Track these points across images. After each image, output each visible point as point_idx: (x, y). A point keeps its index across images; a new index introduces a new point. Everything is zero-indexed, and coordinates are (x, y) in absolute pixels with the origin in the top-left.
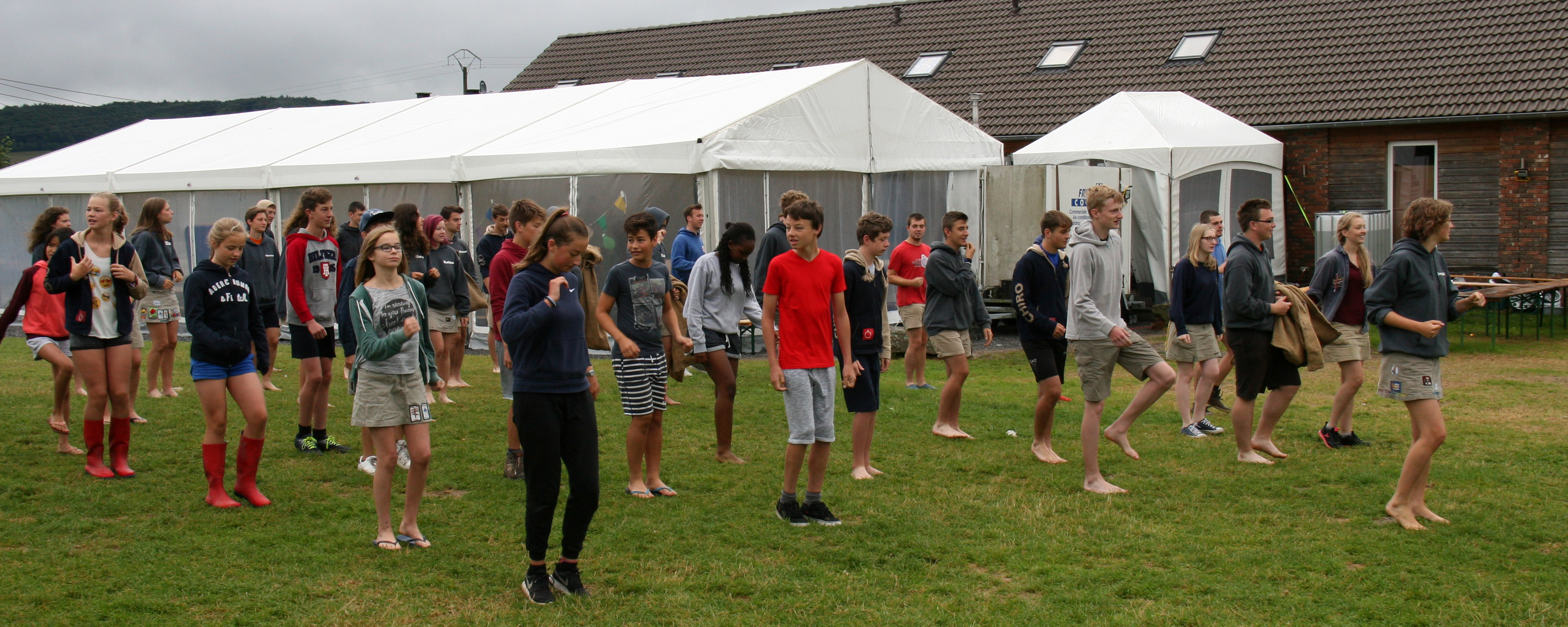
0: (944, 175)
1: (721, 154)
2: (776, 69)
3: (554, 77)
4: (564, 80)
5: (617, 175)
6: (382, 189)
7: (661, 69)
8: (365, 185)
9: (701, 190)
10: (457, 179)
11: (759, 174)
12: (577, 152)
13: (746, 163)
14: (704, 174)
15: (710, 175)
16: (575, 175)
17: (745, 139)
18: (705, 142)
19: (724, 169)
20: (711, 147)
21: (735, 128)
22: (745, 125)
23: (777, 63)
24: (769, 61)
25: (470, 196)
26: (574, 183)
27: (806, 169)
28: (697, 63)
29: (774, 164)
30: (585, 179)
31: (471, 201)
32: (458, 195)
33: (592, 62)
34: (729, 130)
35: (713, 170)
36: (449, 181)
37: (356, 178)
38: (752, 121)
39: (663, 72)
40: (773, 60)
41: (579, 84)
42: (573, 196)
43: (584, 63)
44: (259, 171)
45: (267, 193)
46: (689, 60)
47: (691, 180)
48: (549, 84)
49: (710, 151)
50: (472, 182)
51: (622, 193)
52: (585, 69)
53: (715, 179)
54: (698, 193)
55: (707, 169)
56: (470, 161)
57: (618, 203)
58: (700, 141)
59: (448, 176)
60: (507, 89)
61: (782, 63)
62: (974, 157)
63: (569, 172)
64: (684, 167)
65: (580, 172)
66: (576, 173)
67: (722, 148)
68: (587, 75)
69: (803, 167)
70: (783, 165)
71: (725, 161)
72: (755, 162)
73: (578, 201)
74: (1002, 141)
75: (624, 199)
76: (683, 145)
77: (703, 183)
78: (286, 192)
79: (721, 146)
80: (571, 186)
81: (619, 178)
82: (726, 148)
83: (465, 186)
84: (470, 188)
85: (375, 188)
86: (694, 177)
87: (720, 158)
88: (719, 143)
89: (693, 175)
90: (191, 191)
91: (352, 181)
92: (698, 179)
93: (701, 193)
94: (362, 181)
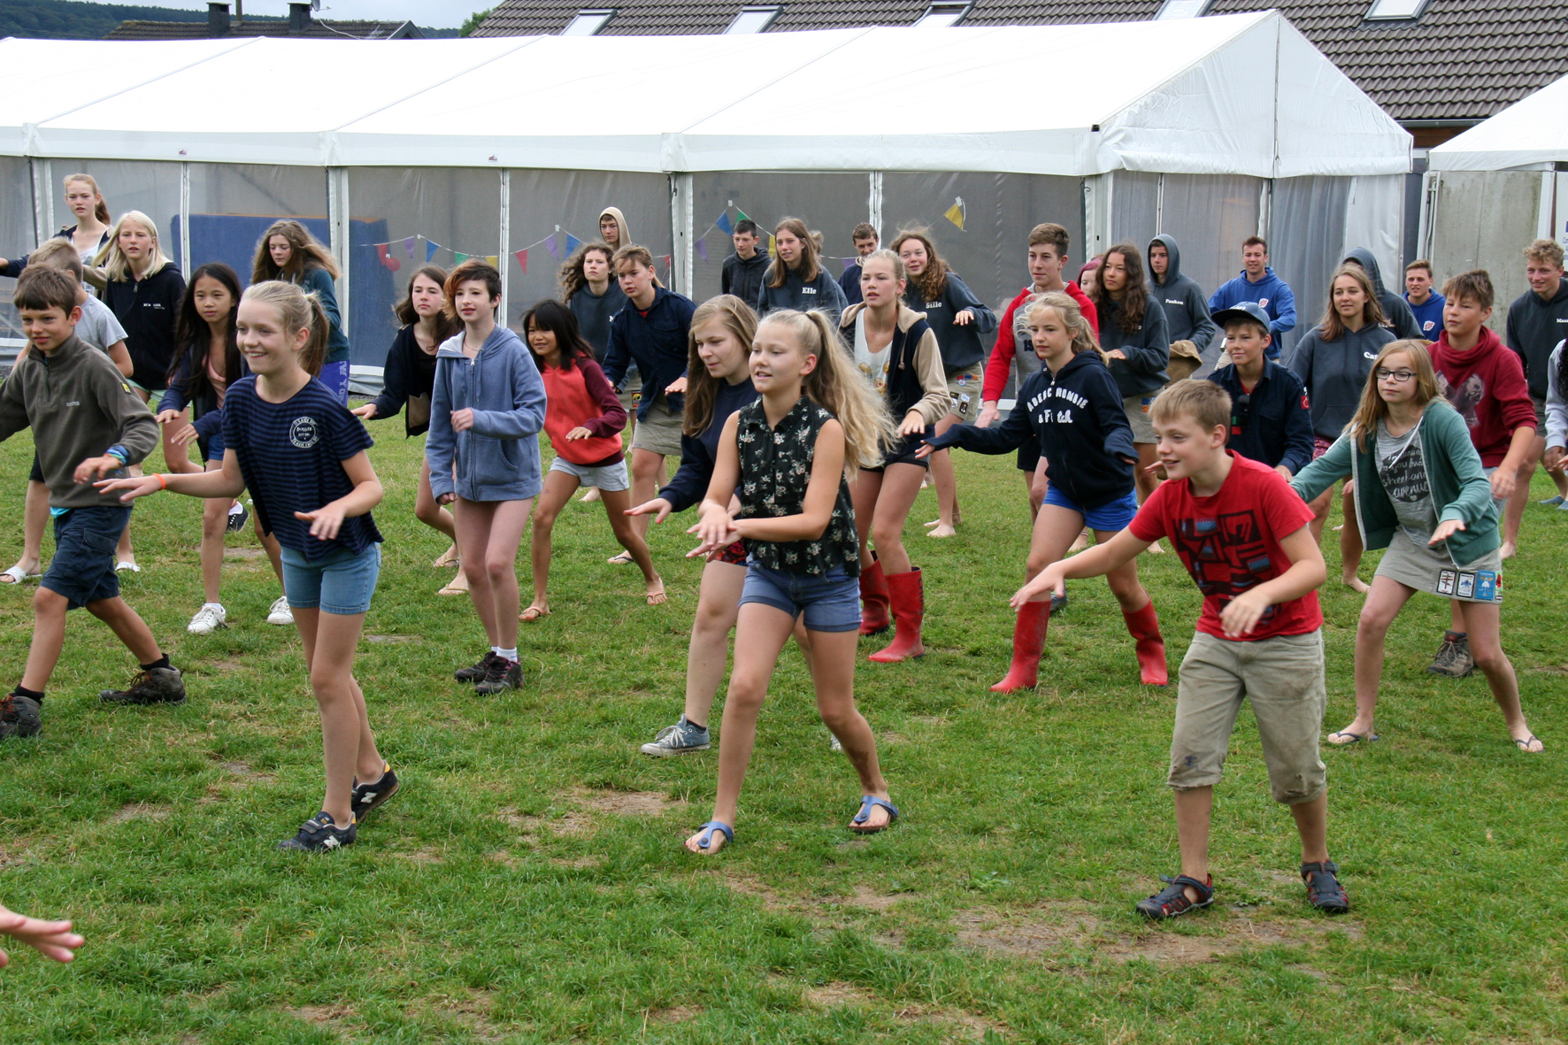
0: (1344, 181)
1: (1121, 148)
5: (949, 174)
6: (535, 177)
8: (504, 169)
9: (1090, 200)
10: (672, 168)
11: (1153, 178)
12: (884, 136)
13: (1145, 161)
14: (1097, 177)
15: (1103, 178)
16: (879, 171)
17: (1144, 126)
18: (1102, 130)
20: (1109, 138)
21: (1136, 109)
22: (1147, 104)
25: (690, 193)
26: (877, 183)
27: (1207, 172)
29: (1175, 164)
31: (691, 201)
32: (670, 191)
34: (1130, 113)
35: (1109, 172)
36: (658, 170)
37: (491, 158)
38: (1153, 100)
42: (876, 200)
44: (316, 139)
45: (327, 172)
47: (1074, 188)
49: (1107, 143)
50: (694, 174)
51: (959, 201)
53: (1110, 182)
54: (1087, 202)
55: (1103, 170)
56: (694, 142)
57: (949, 215)
58: (1096, 128)
59: (655, 163)
62: (1382, 155)
63: (870, 166)
64: (1070, 166)
65: (888, 167)
66: (879, 168)
67: (1123, 140)
69: (1204, 168)
70: (1181, 164)
71: (1125, 158)
73: (883, 208)
74: (1408, 129)
75: (961, 208)
76: (1073, 133)
77: (1093, 190)
78: (358, 174)
79: (1121, 136)
80: (872, 187)
81: (954, 177)
82: (1126, 139)
83: (681, 179)
84: (690, 181)
85: (521, 174)
86: (1081, 181)
87: (1120, 153)
88: (1119, 132)
89: (1080, 177)
90: (185, 163)
91: (485, 162)
92: (1087, 185)
93: (1090, 205)
94: (503, 163)
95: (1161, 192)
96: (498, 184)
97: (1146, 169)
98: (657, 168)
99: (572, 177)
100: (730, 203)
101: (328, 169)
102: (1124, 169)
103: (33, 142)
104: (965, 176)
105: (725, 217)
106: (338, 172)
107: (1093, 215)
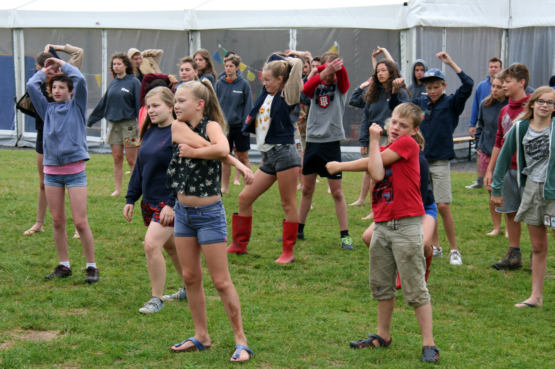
1: (419, 14)
5: (330, 29)
6: (119, 33)
8: (104, 29)
9: (403, 42)
10: (189, 28)
11: (438, 30)
12: (297, 10)
13: (433, 22)
14: (407, 30)
15: (410, 30)
16: (295, 28)
18: (409, 5)
20: (413, 9)
25: (199, 41)
26: (293, 35)
27: (470, 26)
29: (451, 22)
31: (200, 45)
32: (189, 40)
35: (413, 27)
37: (97, 23)
42: (293, 43)
44: (6, 13)
45: (12, 31)
47: (395, 36)
49: (412, 12)
50: (201, 31)
51: (336, 44)
53: (414, 33)
54: (401, 43)
55: (410, 26)
56: (200, 14)
58: (406, 4)
59: (181, 25)
63: (290, 26)
64: (393, 24)
65: (299, 26)
66: (295, 26)
67: (421, 10)
69: (468, 24)
70: (456, 23)
71: (422, 20)
72: (439, 20)
75: (337, 47)
76: (394, 7)
77: (405, 37)
78: (28, 31)
79: (419, 8)
80: (291, 37)
81: (333, 31)
82: (423, 9)
83: (194, 33)
84: (199, 35)
85: (112, 31)
86: (399, 32)
87: (419, 17)
88: (418, 6)
89: (398, 30)
91: (94, 26)
92: (401, 34)
93: (403, 44)
94: (102, 26)
95: (444, 37)
96: (101, 37)
97: (434, 25)
98: (182, 28)
99: (139, 32)
100: (220, 46)
101: (12, 29)
102: (421, 26)
104: (339, 30)
105: (217, 53)
106: (18, 31)
107: (405, 50)
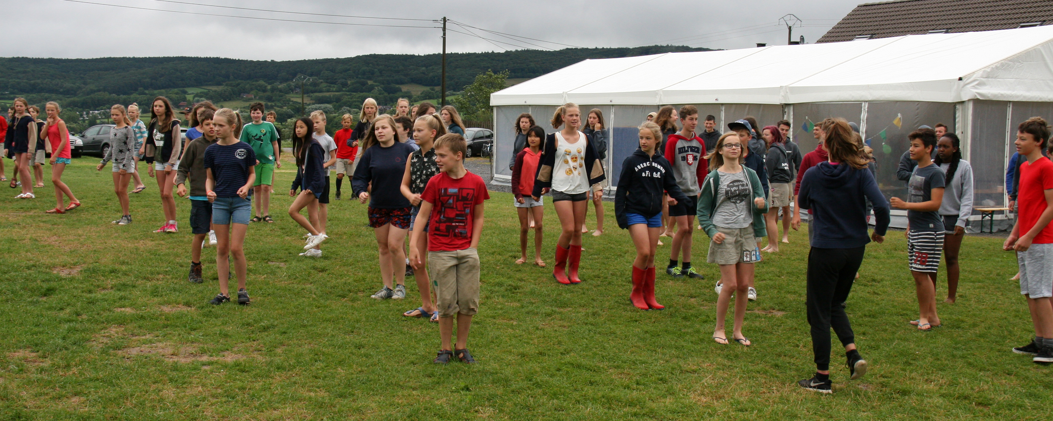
1: (976, 89)
2: (1022, 27)
3: (854, 33)
4: (860, 35)
5: (897, 102)
6: (734, 107)
7: (932, 27)
8: (722, 104)
9: (959, 114)
10: (783, 102)
11: (1005, 103)
12: (868, 86)
13: (995, 95)
14: (962, 103)
15: (966, 104)
16: (866, 101)
17: (995, 78)
18: (964, 80)
19: (978, 100)
20: (969, 84)
21: (989, 70)
22: (997, 67)
23: (1024, 22)
24: (1018, 21)
25: (792, 113)
26: (865, 107)
27: (1043, 100)
28: (960, 23)
29: (1017, 97)
30: (875, 106)
31: (792, 117)
32: (784, 113)
33: (881, 23)
34: (984, 71)
35: (969, 100)
36: (778, 103)
37: (716, 100)
38: (1002, 65)
39: (933, 30)
40: (1021, 20)
41: (871, 38)
42: (864, 115)
43: (875, 24)
44: (654, 94)
46: (954, 21)
47: (952, 107)
48: (849, 38)
49: (968, 86)
50: (793, 105)
51: (899, 115)
52: (876, 28)
53: (970, 106)
54: (957, 116)
55: (964, 99)
56: (793, 90)
57: (895, 122)
58: (960, 79)
59: (777, 100)
60: (820, 42)
61: (1028, 22)
63: (862, 99)
64: (948, 97)
65: (870, 99)
66: (867, 100)
67: (977, 85)
68: (877, 32)
69: (1041, 99)
70: (1024, 97)
71: (979, 94)
72: (1002, 95)
73: (867, 119)
75: (900, 118)
76: (948, 82)
77: (961, 109)
79: (976, 83)
80: (863, 109)
81: (899, 104)
82: (981, 84)
83: (788, 107)
84: (792, 108)
85: (728, 106)
86: (954, 105)
87: (975, 91)
88: (975, 81)
89: (953, 103)
90: (613, 105)
91: (714, 101)
92: (957, 107)
93: (959, 116)
94: (720, 101)
95: (1010, 110)
96: (720, 111)
97: (996, 99)
99: (748, 107)
100: (807, 117)
103: (565, 99)
104: (903, 103)
105: (805, 124)
107: (960, 122)
